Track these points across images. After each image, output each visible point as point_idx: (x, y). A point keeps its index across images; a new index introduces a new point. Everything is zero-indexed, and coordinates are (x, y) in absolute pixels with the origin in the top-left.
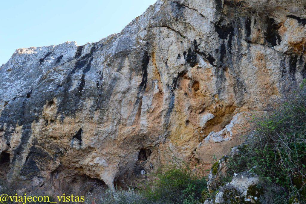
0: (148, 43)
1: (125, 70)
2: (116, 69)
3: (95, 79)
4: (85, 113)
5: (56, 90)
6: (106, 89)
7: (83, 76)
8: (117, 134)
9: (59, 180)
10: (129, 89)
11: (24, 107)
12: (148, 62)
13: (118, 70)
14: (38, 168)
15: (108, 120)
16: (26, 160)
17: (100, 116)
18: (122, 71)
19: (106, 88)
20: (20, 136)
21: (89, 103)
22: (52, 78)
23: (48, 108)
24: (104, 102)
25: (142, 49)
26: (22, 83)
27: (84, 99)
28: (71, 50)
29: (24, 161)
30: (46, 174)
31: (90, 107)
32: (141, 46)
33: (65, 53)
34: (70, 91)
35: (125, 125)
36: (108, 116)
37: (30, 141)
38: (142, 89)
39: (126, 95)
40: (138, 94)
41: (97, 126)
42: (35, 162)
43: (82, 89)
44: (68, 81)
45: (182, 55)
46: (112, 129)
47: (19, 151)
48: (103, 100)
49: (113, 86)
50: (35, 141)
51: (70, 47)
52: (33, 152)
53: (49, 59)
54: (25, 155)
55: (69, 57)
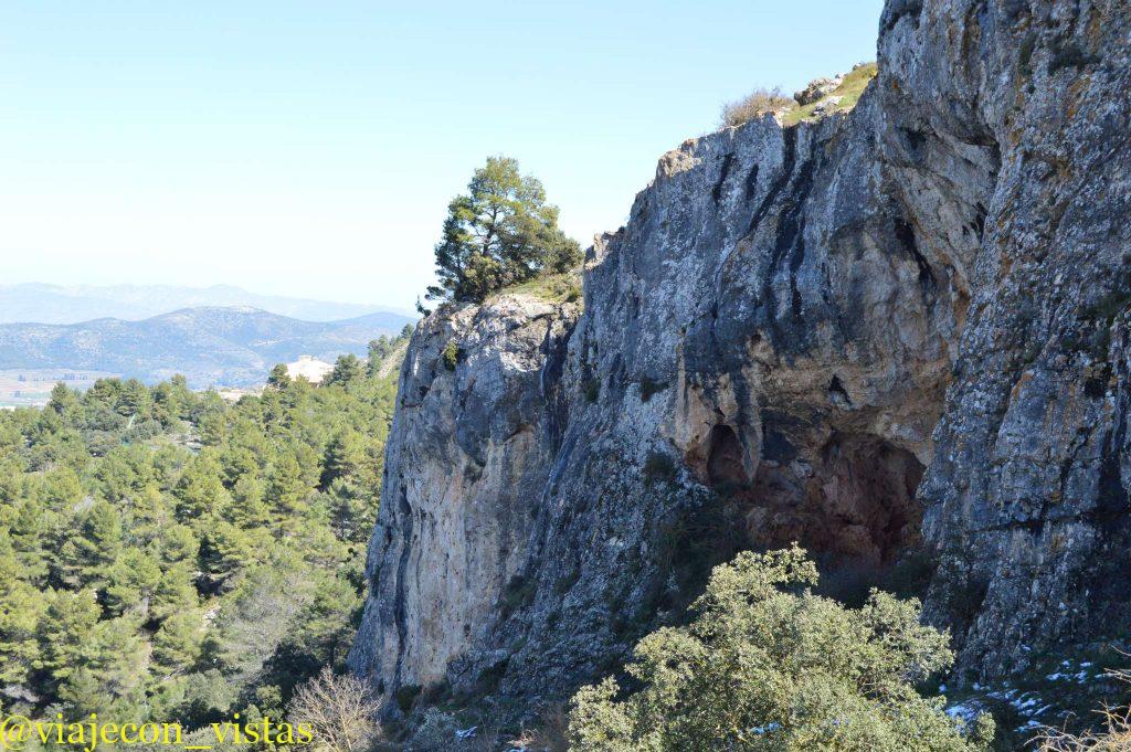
0: (892, 200)
1: (873, 255)
2: (852, 256)
3: (817, 287)
4: (827, 351)
5: (754, 314)
6: (846, 306)
7: (793, 282)
8: (914, 378)
9: (844, 459)
10: (896, 294)
11: (714, 343)
12: (913, 236)
13: (859, 256)
14: (791, 445)
15: (881, 356)
16: (764, 432)
17: (859, 351)
18: (867, 257)
19: (845, 303)
20: (732, 394)
21: (826, 332)
22: (739, 284)
23: (755, 347)
24: (855, 327)
25: (885, 215)
26: (697, 266)
27: (813, 327)
28: (771, 140)
29: (760, 434)
30: (810, 454)
31: (831, 339)
32: (880, 209)
33: (760, 157)
34: (778, 317)
35: (924, 361)
36: (875, 348)
37: (754, 401)
38: (929, 285)
39: (896, 304)
40: (924, 296)
41: (863, 369)
42: (781, 435)
43: (800, 310)
44: (768, 293)
45: (969, 227)
46: (897, 372)
47: (742, 419)
48: (851, 324)
49: (860, 295)
50: (763, 400)
51: (766, 132)
52: (767, 419)
53: (730, 187)
54: (757, 424)
55: (770, 171)
